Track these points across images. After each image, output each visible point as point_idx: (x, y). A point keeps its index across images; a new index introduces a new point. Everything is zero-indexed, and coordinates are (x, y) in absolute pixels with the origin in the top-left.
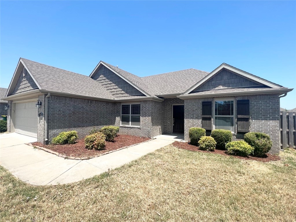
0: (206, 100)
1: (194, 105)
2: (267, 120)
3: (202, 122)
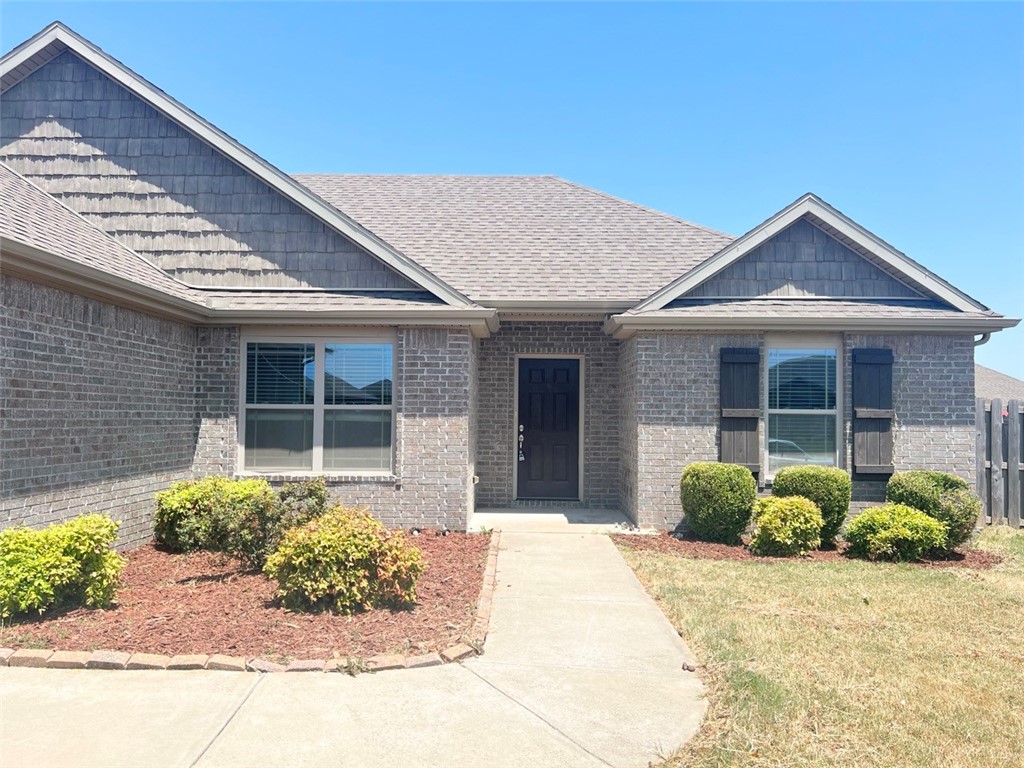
0: (737, 343)
1: (683, 363)
3: (719, 438)
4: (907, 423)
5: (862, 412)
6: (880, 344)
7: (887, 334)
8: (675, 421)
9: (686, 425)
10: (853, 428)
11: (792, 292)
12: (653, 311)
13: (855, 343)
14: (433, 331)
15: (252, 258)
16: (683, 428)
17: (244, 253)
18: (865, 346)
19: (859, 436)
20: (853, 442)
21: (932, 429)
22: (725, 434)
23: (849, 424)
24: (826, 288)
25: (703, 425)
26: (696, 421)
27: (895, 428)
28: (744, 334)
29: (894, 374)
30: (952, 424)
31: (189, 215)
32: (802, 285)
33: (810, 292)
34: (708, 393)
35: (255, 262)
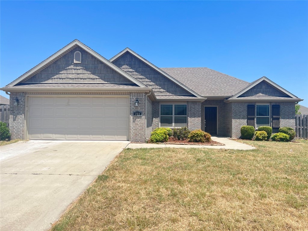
0: (251, 104)
1: (240, 108)
2: (289, 119)
3: (247, 121)
4: (282, 119)
5: (274, 117)
6: (278, 104)
7: (279, 102)
8: (239, 118)
9: (241, 119)
10: (272, 119)
11: (261, 94)
12: (235, 98)
13: (272, 104)
14: (195, 102)
15: (161, 89)
16: (240, 120)
17: (160, 89)
18: (275, 104)
19: (273, 121)
20: (272, 122)
21: (287, 120)
22: (248, 121)
23: (271, 119)
24: (267, 94)
25: (244, 119)
26: (243, 118)
27: (280, 119)
28: (252, 102)
29: (280, 109)
30: (291, 119)
31: (150, 82)
32: (263, 93)
33: (264, 94)
34: (245, 113)
35: (162, 90)
